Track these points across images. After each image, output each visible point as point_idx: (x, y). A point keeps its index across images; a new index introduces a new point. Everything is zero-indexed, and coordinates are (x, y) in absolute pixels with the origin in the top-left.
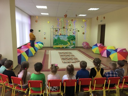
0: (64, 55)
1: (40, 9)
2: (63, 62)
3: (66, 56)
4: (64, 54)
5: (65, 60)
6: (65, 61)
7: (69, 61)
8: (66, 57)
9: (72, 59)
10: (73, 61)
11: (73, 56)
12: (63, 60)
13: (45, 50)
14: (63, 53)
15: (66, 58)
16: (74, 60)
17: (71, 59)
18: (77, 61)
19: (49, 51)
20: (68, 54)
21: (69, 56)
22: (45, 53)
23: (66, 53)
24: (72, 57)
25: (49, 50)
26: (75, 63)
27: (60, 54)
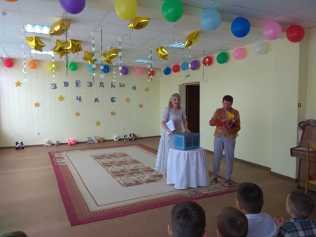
0: (112, 163)
2: (122, 182)
3: (119, 165)
4: (111, 160)
5: (123, 178)
6: (125, 179)
7: (135, 178)
8: (121, 168)
9: (141, 173)
10: (146, 178)
11: (135, 162)
12: (118, 178)
13: (49, 153)
14: (103, 156)
15: (123, 171)
16: (146, 175)
17: (136, 171)
18: (155, 176)
19: (63, 154)
20: (121, 159)
22: (53, 163)
24: (135, 164)
25: (59, 152)
26: (154, 181)
27: (98, 160)
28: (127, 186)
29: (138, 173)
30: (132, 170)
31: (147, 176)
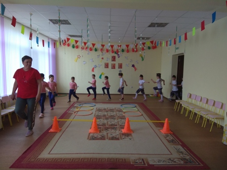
0: (104, 116)
2: (91, 135)
3: (107, 119)
4: (106, 113)
8: (105, 121)
9: (115, 129)
10: (114, 135)
11: (123, 118)
13: (74, 103)
14: (105, 109)
15: (104, 125)
16: (117, 131)
17: (113, 127)
18: (123, 134)
20: (114, 114)
21: (112, 117)
23: (112, 110)
24: (119, 120)
25: (81, 102)
26: (118, 139)
27: (97, 112)
28: (90, 139)
29: (113, 128)
30: (112, 125)
31: (116, 133)
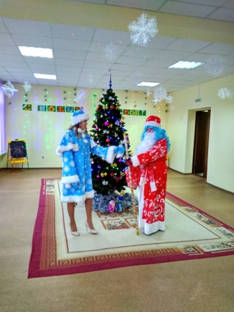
1: (31, 58)
2: (105, 223)
6: (111, 219)
7: (122, 219)
9: (131, 212)
12: (103, 217)
13: (43, 180)
19: (56, 182)
22: (42, 191)
29: (128, 212)
